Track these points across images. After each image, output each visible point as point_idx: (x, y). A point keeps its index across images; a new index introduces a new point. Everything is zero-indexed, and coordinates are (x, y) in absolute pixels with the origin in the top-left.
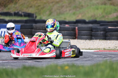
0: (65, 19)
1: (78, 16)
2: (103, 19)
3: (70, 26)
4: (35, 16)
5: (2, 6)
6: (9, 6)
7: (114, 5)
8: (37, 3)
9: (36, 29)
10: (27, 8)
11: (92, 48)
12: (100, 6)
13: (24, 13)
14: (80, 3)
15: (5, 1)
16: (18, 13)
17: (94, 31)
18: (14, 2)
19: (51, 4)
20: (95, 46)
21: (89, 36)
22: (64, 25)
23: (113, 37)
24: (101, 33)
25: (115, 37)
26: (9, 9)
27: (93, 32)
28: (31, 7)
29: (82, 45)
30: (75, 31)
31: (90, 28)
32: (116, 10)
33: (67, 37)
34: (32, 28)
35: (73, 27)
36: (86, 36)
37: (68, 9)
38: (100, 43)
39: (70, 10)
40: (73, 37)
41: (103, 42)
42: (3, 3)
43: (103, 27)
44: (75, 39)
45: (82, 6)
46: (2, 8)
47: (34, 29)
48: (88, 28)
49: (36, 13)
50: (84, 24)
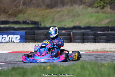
1: (76, 23)
2: (96, 25)
3: (66, 31)
4: (40, 24)
5: (13, 16)
6: (19, 16)
7: (105, 13)
8: (41, 13)
9: (38, 35)
10: (33, 17)
11: (83, 50)
12: (94, 14)
13: (30, 21)
14: (77, 12)
15: (15, 12)
16: (26, 21)
17: (86, 35)
18: (23, 12)
19: (53, 14)
20: (86, 48)
21: (82, 40)
22: (61, 31)
23: (102, 41)
24: (91, 37)
25: (103, 40)
26: (19, 18)
27: (85, 37)
28: (37, 16)
29: (75, 47)
30: (71, 36)
31: (82, 33)
32: (107, 17)
34: (35, 34)
35: (68, 32)
36: (80, 39)
37: (67, 17)
38: (90, 46)
39: (69, 18)
40: (68, 41)
41: (93, 45)
42: (13, 14)
43: (93, 32)
44: (71, 42)
45: (79, 15)
46: (13, 17)
47: (37, 35)
48: (80, 33)
49: (41, 21)
50: (77, 30)
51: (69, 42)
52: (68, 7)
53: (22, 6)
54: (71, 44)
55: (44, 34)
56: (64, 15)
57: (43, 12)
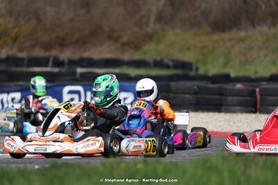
0: (256, 73)
4: (194, 67)
6: (146, 48)
8: (200, 41)
10: (181, 51)
13: (173, 61)
15: (137, 39)
16: (162, 61)
18: (155, 39)
19: (229, 44)
26: (145, 53)
28: (189, 49)
30: (255, 96)
33: (238, 108)
34: (169, 92)
35: (250, 88)
37: (262, 54)
39: (266, 56)
40: (250, 109)
42: (133, 42)
44: (255, 112)
46: (131, 51)
47: (174, 93)
49: (198, 61)
50: (273, 83)
51: (251, 112)
52: (265, 29)
53: (154, 24)
54: (253, 116)
55: (192, 92)
56: (253, 48)
57: (204, 38)
